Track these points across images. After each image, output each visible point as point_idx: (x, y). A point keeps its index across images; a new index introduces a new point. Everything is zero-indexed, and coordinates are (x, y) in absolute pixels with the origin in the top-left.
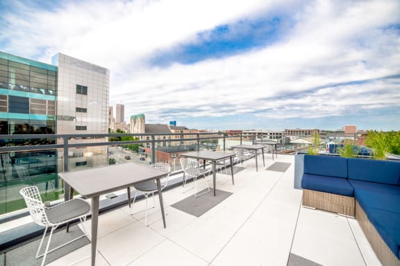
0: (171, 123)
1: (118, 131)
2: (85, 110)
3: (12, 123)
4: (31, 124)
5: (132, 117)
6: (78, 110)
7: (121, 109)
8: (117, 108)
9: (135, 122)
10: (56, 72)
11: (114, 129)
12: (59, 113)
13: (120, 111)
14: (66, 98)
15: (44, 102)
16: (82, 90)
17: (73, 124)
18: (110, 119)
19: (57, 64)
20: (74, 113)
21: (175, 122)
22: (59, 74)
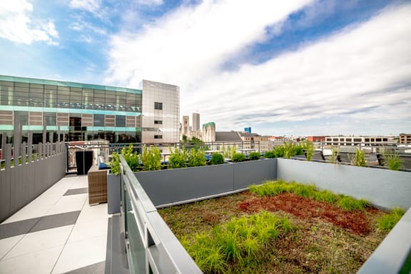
0: (246, 129)
1: (194, 138)
2: (161, 122)
3: (117, 134)
4: (127, 134)
5: (204, 125)
6: (156, 122)
7: (197, 117)
8: (193, 117)
9: (206, 130)
10: (141, 95)
11: (189, 137)
12: (143, 126)
13: (196, 119)
14: (148, 114)
15: (133, 117)
16: (158, 106)
17: (153, 133)
18: (186, 128)
19: (141, 89)
20: (153, 125)
21: (250, 129)
22: (143, 95)
